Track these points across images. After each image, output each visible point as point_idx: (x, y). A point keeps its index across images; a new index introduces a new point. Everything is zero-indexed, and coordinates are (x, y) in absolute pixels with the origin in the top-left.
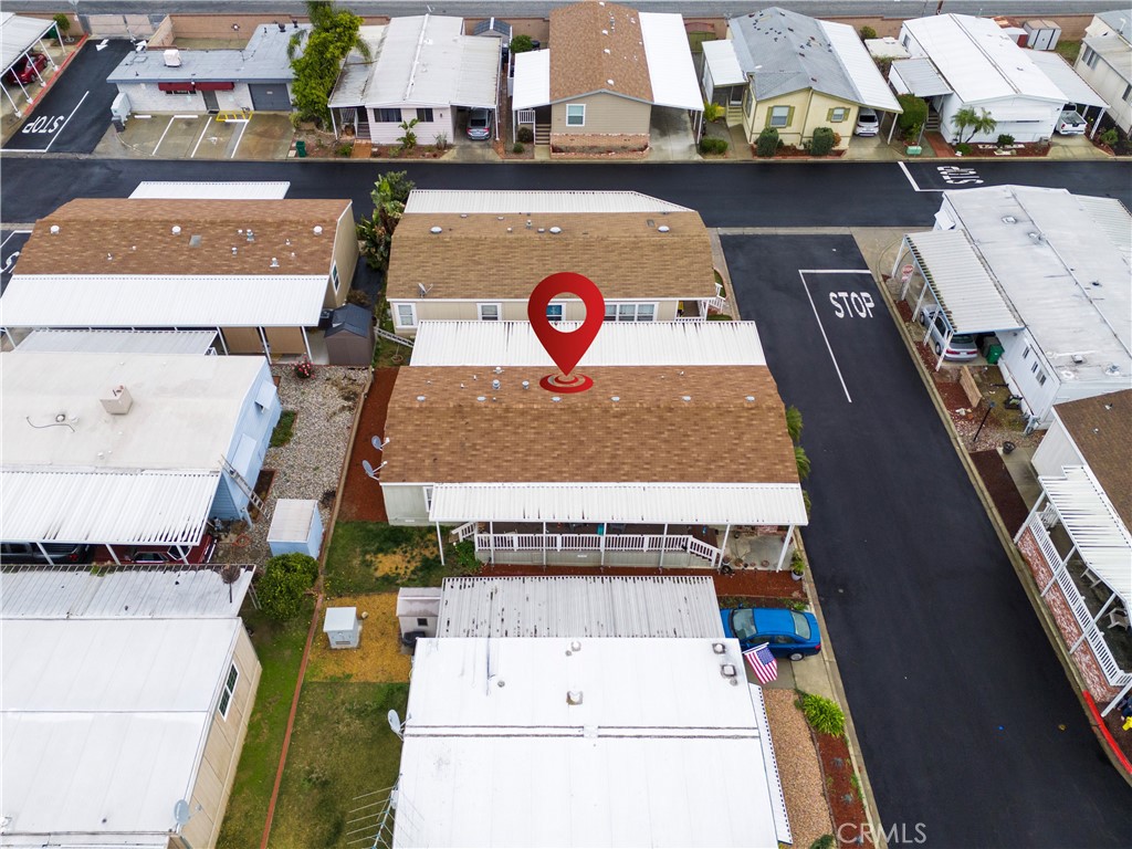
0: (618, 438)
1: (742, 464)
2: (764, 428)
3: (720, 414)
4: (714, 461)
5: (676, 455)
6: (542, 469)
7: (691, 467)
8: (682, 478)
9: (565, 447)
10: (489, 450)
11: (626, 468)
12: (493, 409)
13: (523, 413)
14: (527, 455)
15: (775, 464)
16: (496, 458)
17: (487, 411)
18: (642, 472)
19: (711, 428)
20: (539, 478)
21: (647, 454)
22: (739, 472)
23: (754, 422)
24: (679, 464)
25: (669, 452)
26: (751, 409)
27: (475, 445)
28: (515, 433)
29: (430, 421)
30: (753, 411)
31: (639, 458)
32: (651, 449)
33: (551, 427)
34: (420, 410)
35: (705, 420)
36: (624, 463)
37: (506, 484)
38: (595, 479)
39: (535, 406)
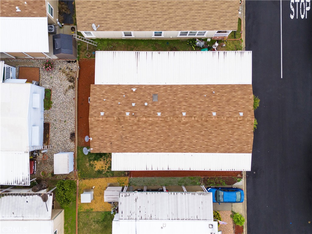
0: (184, 134)
1: (232, 145)
2: (244, 130)
3: (227, 123)
4: (221, 144)
5: (206, 142)
6: (153, 147)
7: (211, 146)
8: (207, 151)
9: (162, 138)
10: (132, 139)
11: (186, 147)
12: (133, 121)
13: (145, 122)
14: (147, 141)
15: (244, 145)
16: (135, 143)
17: (130, 121)
18: (192, 149)
19: (222, 129)
20: (152, 151)
21: (194, 141)
22: (229, 149)
23: (240, 127)
24: (207, 145)
25: (203, 140)
26: (240, 121)
27: (126, 137)
28: (143, 132)
29: (107, 126)
30: (241, 122)
31: (191, 143)
32: (196, 139)
33: (157, 129)
34: (102, 121)
35: (220, 126)
36: (185, 145)
37: (140, 153)
38: (173, 151)
39: (150, 119)
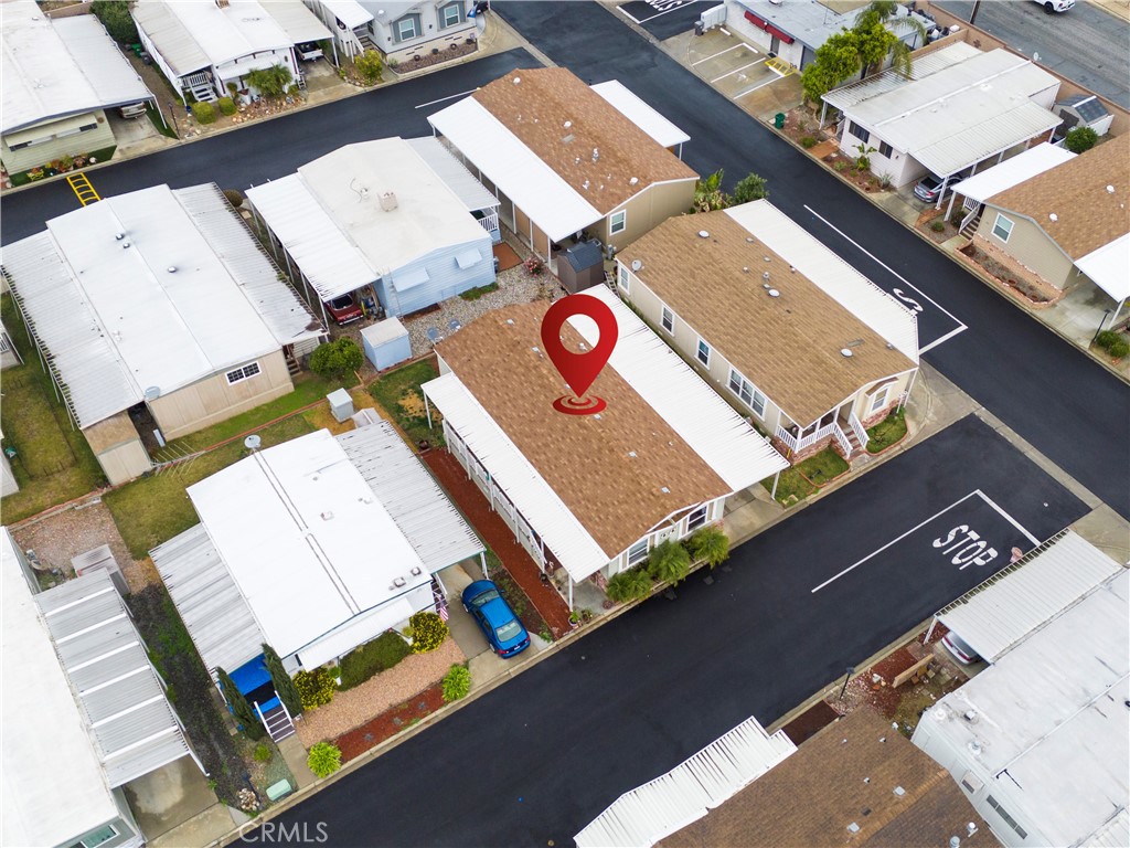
0: (563, 438)
1: (600, 518)
2: (643, 512)
3: (633, 481)
4: (589, 501)
5: (576, 477)
6: (506, 416)
7: (573, 491)
8: (559, 492)
9: (532, 415)
10: (498, 380)
11: (543, 457)
12: (530, 361)
13: (541, 376)
14: (509, 401)
15: (615, 536)
16: (495, 388)
17: (527, 358)
18: (546, 467)
19: (615, 482)
20: (497, 419)
21: (563, 461)
22: (590, 520)
23: (642, 504)
24: (570, 483)
25: (575, 471)
26: (653, 495)
27: (496, 370)
28: (522, 384)
29: (496, 338)
30: (652, 497)
31: (556, 459)
32: (569, 460)
33: (542, 398)
34: (499, 327)
35: (620, 474)
36: (545, 454)
37: (480, 406)
38: (520, 447)
39: (551, 379)
